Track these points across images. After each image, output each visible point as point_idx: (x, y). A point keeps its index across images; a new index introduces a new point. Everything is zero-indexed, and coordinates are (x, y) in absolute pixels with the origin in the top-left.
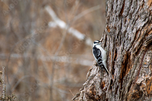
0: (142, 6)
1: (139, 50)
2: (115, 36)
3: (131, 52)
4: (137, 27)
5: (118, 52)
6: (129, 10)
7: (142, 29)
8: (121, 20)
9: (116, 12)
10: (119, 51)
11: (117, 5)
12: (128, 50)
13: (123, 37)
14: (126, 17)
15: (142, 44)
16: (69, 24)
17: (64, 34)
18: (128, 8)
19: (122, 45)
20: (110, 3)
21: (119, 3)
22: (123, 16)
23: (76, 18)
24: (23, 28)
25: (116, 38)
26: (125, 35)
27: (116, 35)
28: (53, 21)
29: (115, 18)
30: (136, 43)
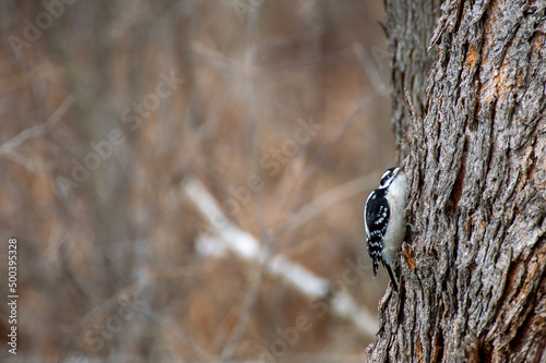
0: (529, 172)
1: (522, 331)
2: (435, 284)
3: (493, 341)
4: (512, 249)
5: (446, 340)
6: (483, 189)
7: (531, 255)
8: (452, 226)
9: (436, 198)
10: (451, 337)
11: (439, 172)
12: (485, 332)
13: (462, 286)
14: (470, 214)
15: (533, 310)
16: (272, 243)
17: (254, 278)
18: (478, 182)
19: (460, 315)
20: (412, 166)
21: (443, 164)
22: (462, 211)
23: (296, 220)
24: (107, 263)
25: (439, 289)
26: (470, 277)
27: (437, 279)
28: (213, 234)
29: (432, 219)
30: (512, 306)
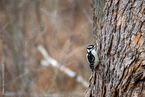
0: (129, 44)
1: (127, 87)
2: (104, 74)
3: (119, 89)
4: (125, 65)
5: (107, 89)
6: (117, 49)
7: (130, 66)
8: (109, 59)
9: (105, 51)
10: (108, 88)
11: (106, 44)
12: (117, 87)
13: (111, 75)
14: (114, 55)
15: (130, 81)
16: (61, 62)
17: (56, 72)
18: (116, 47)
19: (111, 82)
20: (98, 42)
21: (107, 42)
22: (112, 55)
23: (68, 56)
24: (17, 67)
25: (105, 75)
26: (113, 72)
27: (105, 73)
28: (45, 59)
29: (103, 56)
30: (124, 80)
